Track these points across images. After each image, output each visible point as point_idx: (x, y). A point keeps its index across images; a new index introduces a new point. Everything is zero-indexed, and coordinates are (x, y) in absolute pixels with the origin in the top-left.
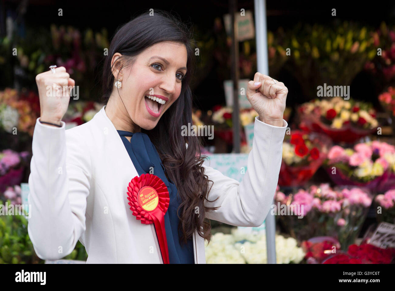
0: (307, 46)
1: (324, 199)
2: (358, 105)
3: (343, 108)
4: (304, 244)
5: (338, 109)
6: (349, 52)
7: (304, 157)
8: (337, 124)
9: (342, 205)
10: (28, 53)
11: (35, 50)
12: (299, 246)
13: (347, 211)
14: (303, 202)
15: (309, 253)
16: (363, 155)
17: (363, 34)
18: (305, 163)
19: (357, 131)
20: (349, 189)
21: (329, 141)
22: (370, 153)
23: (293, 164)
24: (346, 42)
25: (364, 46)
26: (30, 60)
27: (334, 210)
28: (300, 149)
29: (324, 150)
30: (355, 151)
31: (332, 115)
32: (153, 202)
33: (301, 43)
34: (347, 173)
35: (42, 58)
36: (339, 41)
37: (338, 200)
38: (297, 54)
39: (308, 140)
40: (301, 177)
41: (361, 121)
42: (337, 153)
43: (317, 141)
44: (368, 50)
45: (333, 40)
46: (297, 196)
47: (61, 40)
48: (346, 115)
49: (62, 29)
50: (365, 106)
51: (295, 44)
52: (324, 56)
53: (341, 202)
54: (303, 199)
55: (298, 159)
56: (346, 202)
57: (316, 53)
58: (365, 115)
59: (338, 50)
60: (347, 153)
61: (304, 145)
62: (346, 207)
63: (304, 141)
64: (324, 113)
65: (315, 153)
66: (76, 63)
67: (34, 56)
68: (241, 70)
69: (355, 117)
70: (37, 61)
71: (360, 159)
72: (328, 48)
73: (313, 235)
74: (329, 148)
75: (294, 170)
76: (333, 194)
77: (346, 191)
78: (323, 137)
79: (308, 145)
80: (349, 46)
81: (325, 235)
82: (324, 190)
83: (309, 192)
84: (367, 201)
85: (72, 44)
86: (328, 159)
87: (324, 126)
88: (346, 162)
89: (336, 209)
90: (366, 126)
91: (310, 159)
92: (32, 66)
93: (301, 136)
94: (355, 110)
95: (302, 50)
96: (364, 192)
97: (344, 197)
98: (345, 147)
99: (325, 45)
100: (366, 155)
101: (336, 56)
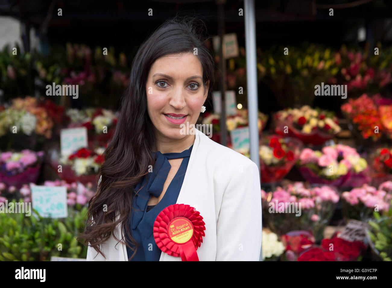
0: (281, 64)
1: (299, 196)
2: (324, 113)
3: (312, 116)
4: (284, 238)
5: (307, 116)
6: (316, 69)
7: (282, 158)
8: (307, 129)
9: (315, 202)
10: (46, 67)
11: (52, 64)
12: (279, 240)
13: (319, 207)
14: (281, 199)
15: (288, 247)
16: (330, 156)
17: (327, 54)
18: (282, 164)
19: (323, 135)
20: (320, 187)
21: (300, 144)
22: (336, 155)
23: (272, 165)
24: (313, 61)
25: (328, 64)
26: (48, 72)
27: (308, 207)
28: (278, 152)
29: (297, 152)
30: (323, 153)
31: (302, 122)
32: (186, 235)
33: (277, 61)
34: (317, 173)
35: (58, 71)
36: (308, 60)
37: (311, 197)
38: (273, 70)
39: (283, 143)
40: (278, 175)
41: (327, 127)
42: (308, 155)
43: (291, 144)
44: (331, 67)
45: (303, 59)
46: (276, 193)
47: (75, 56)
48: (314, 122)
49: (76, 47)
50: (330, 114)
51: (272, 61)
52: (296, 72)
53: (313, 199)
54: (281, 196)
55: (276, 160)
56: (318, 199)
57: (289, 70)
58: (330, 122)
59: (307, 67)
60: (316, 154)
61: (280, 148)
62: (319, 204)
63: (280, 145)
64: (296, 119)
65: (290, 155)
66: (88, 75)
67: (52, 69)
68: (227, 83)
69: (321, 124)
70: (53, 74)
71: (327, 160)
72: (299, 65)
73: (290, 229)
74: (301, 150)
75: (272, 169)
76: (307, 192)
77: (317, 190)
78: (296, 140)
79: (284, 148)
80: (316, 64)
81: (300, 229)
82: (298, 188)
83: (286, 190)
84: (335, 198)
85: (84, 60)
86: (299, 160)
87: (296, 131)
88: (316, 162)
89: (310, 206)
90: (330, 131)
91: (286, 160)
92: (49, 77)
93: (277, 140)
94: (321, 118)
95: (277, 67)
96: (332, 189)
97: (317, 194)
98: (314, 149)
99: (296, 63)
100: (333, 156)
101: (305, 73)
